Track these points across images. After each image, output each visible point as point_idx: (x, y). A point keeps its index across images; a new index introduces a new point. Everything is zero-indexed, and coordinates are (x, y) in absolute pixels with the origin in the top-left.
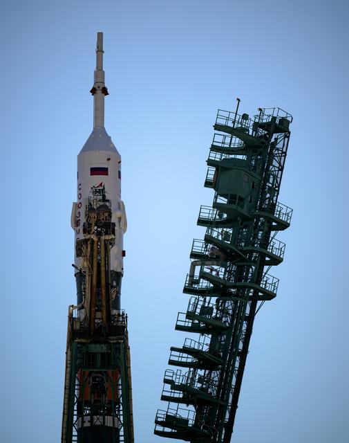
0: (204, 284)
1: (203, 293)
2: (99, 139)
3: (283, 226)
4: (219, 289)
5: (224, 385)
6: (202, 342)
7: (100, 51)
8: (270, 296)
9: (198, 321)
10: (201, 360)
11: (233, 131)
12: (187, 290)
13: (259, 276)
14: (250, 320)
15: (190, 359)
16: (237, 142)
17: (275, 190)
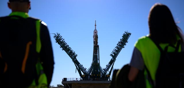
0: (119, 44)
1: (118, 45)
2: (95, 30)
3: (127, 42)
4: (120, 45)
5: (117, 53)
6: (117, 49)
7: (96, 22)
8: (124, 48)
9: (117, 47)
10: (116, 51)
11: (126, 33)
12: (117, 45)
13: (124, 46)
14: (121, 49)
15: (115, 50)
16: (126, 34)
17: (128, 39)
